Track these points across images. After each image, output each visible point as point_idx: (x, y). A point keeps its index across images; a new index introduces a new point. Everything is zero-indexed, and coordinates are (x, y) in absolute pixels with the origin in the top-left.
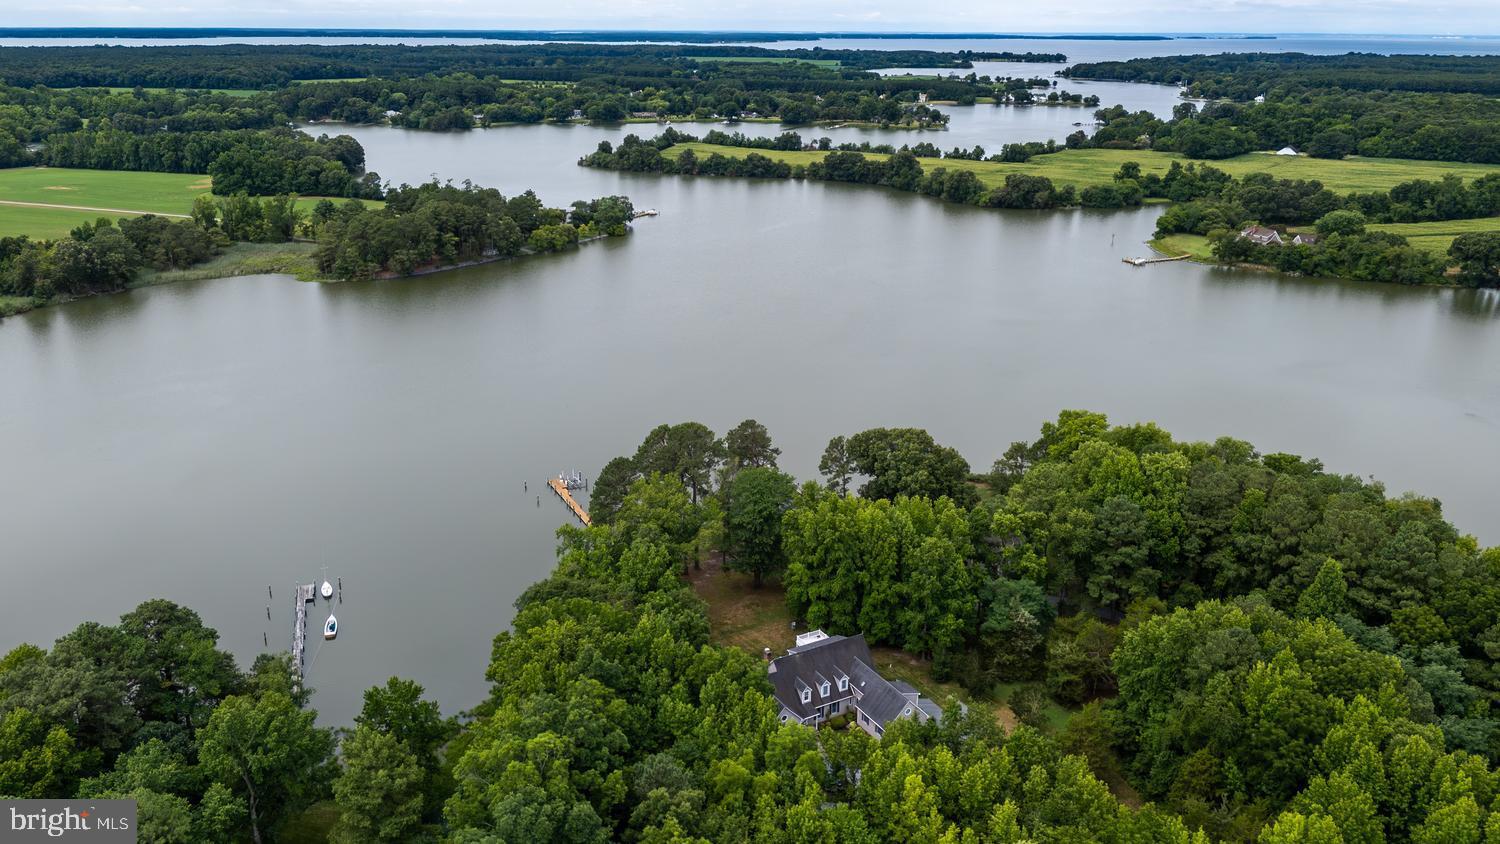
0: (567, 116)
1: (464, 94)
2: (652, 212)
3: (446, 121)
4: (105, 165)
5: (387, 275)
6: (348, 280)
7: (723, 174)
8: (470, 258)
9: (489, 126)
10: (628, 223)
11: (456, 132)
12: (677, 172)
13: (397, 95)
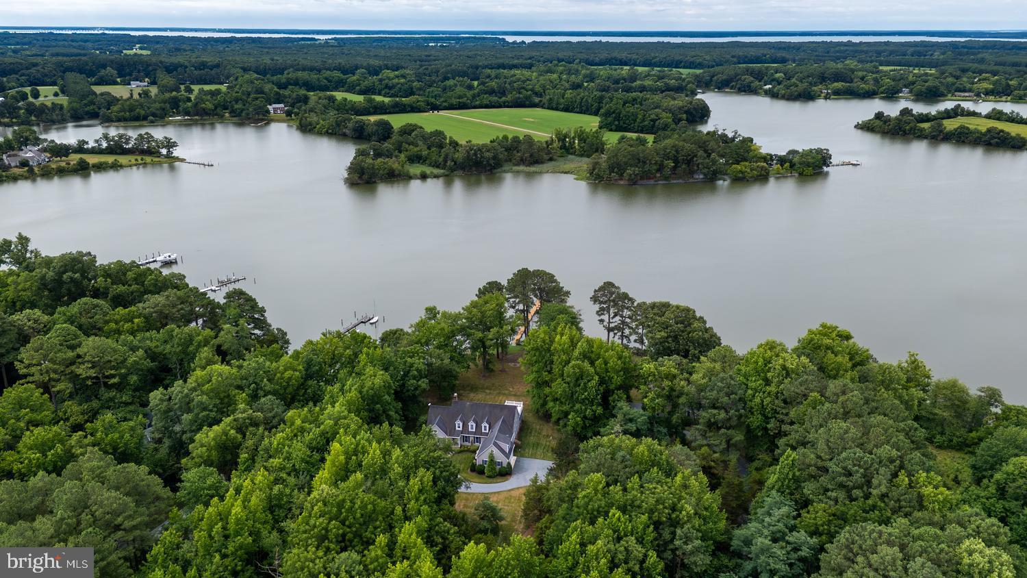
0: (895, 94)
1: (826, 75)
2: (855, 162)
3: (796, 93)
4: (566, 110)
5: (622, 182)
6: (600, 182)
7: (963, 142)
8: (680, 178)
9: (829, 98)
10: (825, 168)
11: (802, 101)
12: (926, 137)
13: (778, 75)
